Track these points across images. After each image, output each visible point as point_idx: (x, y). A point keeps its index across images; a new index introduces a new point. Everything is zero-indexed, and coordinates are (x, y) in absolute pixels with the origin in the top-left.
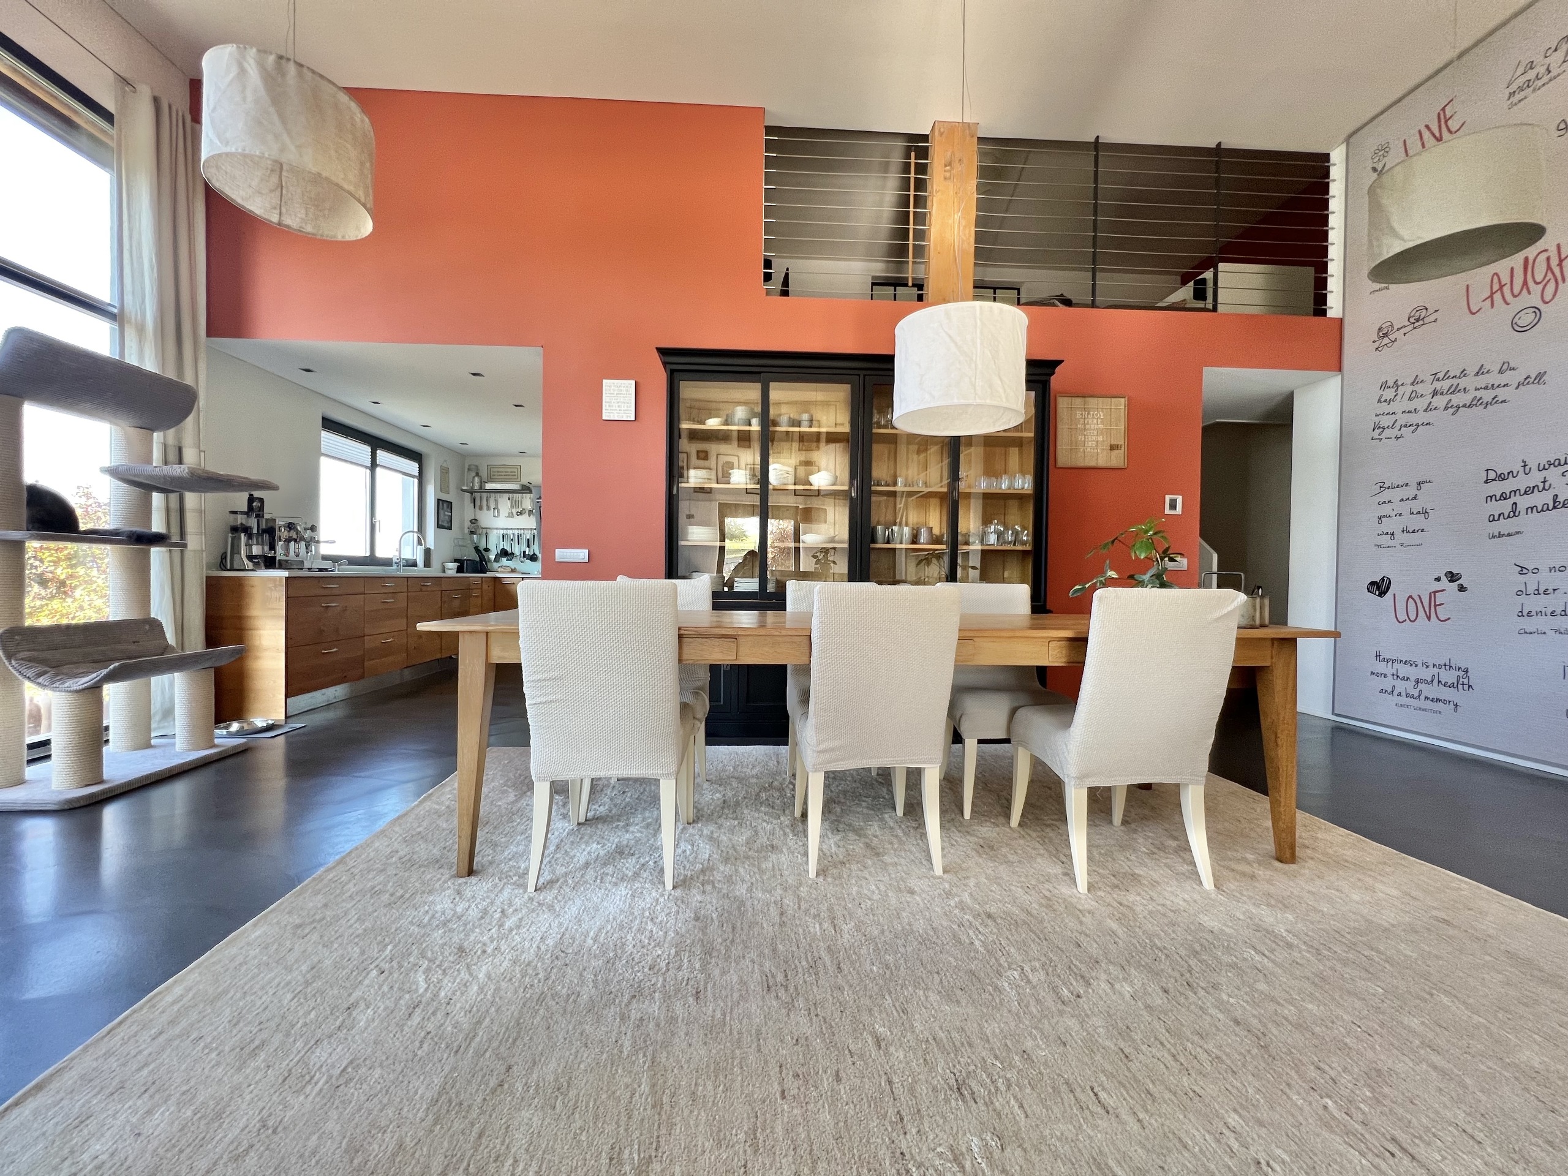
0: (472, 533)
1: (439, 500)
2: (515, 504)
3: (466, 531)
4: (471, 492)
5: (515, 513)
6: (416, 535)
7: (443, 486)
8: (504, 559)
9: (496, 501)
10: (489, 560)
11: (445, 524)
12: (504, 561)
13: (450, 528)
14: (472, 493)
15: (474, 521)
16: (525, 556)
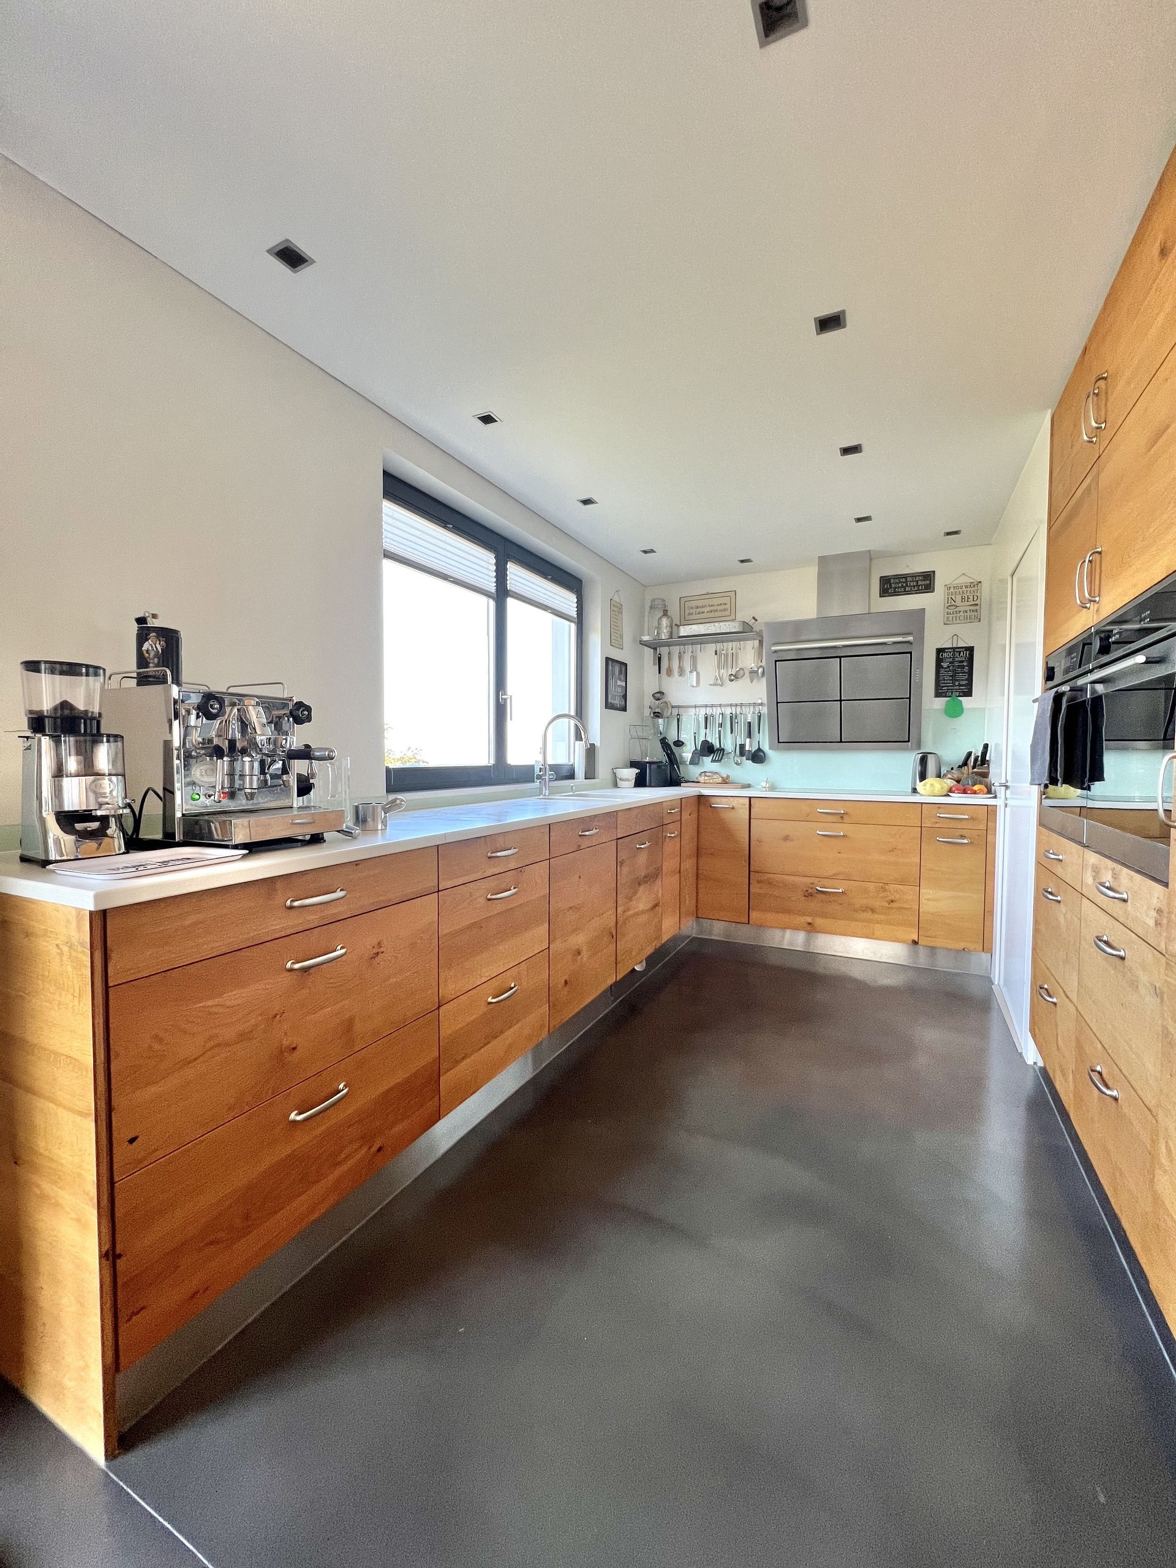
0: (657, 715)
1: (608, 660)
2: (724, 660)
3: (647, 712)
4: (654, 646)
5: (726, 677)
6: (572, 722)
7: (614, 637)
8: (707, 760)
9: (694, 659)
10: (684, 763)
11: (617, 702)
12: (708, 763)
13: (624, 709)
14: (655, 649)
15: (659, 695)
16: (742, 753)
